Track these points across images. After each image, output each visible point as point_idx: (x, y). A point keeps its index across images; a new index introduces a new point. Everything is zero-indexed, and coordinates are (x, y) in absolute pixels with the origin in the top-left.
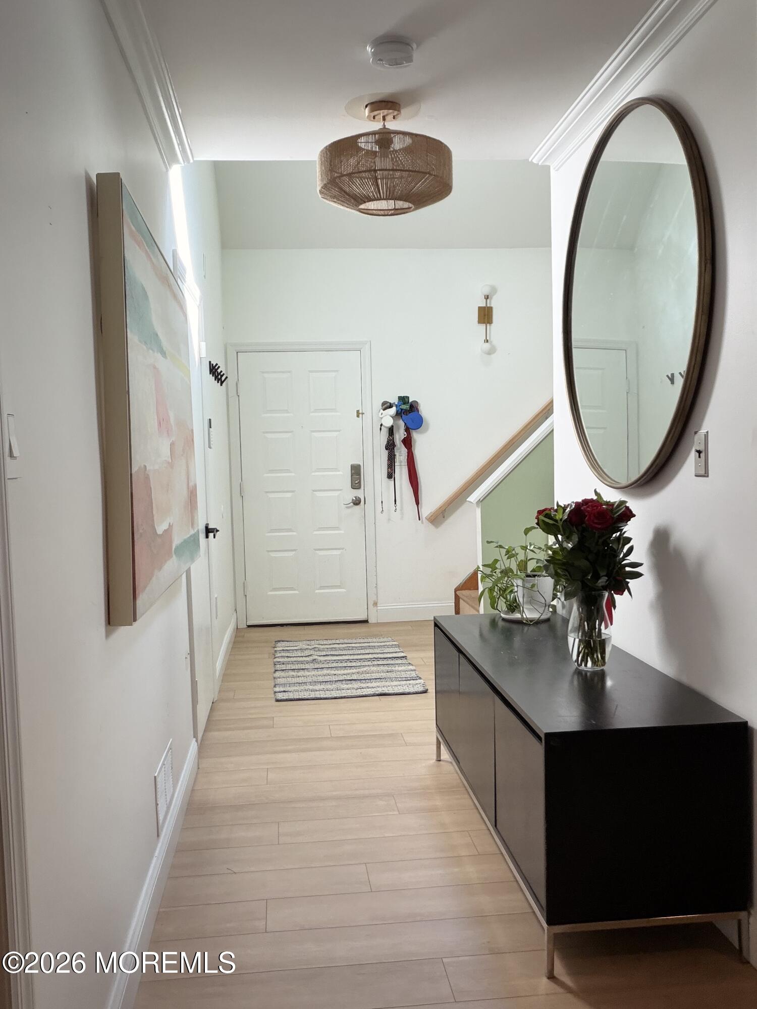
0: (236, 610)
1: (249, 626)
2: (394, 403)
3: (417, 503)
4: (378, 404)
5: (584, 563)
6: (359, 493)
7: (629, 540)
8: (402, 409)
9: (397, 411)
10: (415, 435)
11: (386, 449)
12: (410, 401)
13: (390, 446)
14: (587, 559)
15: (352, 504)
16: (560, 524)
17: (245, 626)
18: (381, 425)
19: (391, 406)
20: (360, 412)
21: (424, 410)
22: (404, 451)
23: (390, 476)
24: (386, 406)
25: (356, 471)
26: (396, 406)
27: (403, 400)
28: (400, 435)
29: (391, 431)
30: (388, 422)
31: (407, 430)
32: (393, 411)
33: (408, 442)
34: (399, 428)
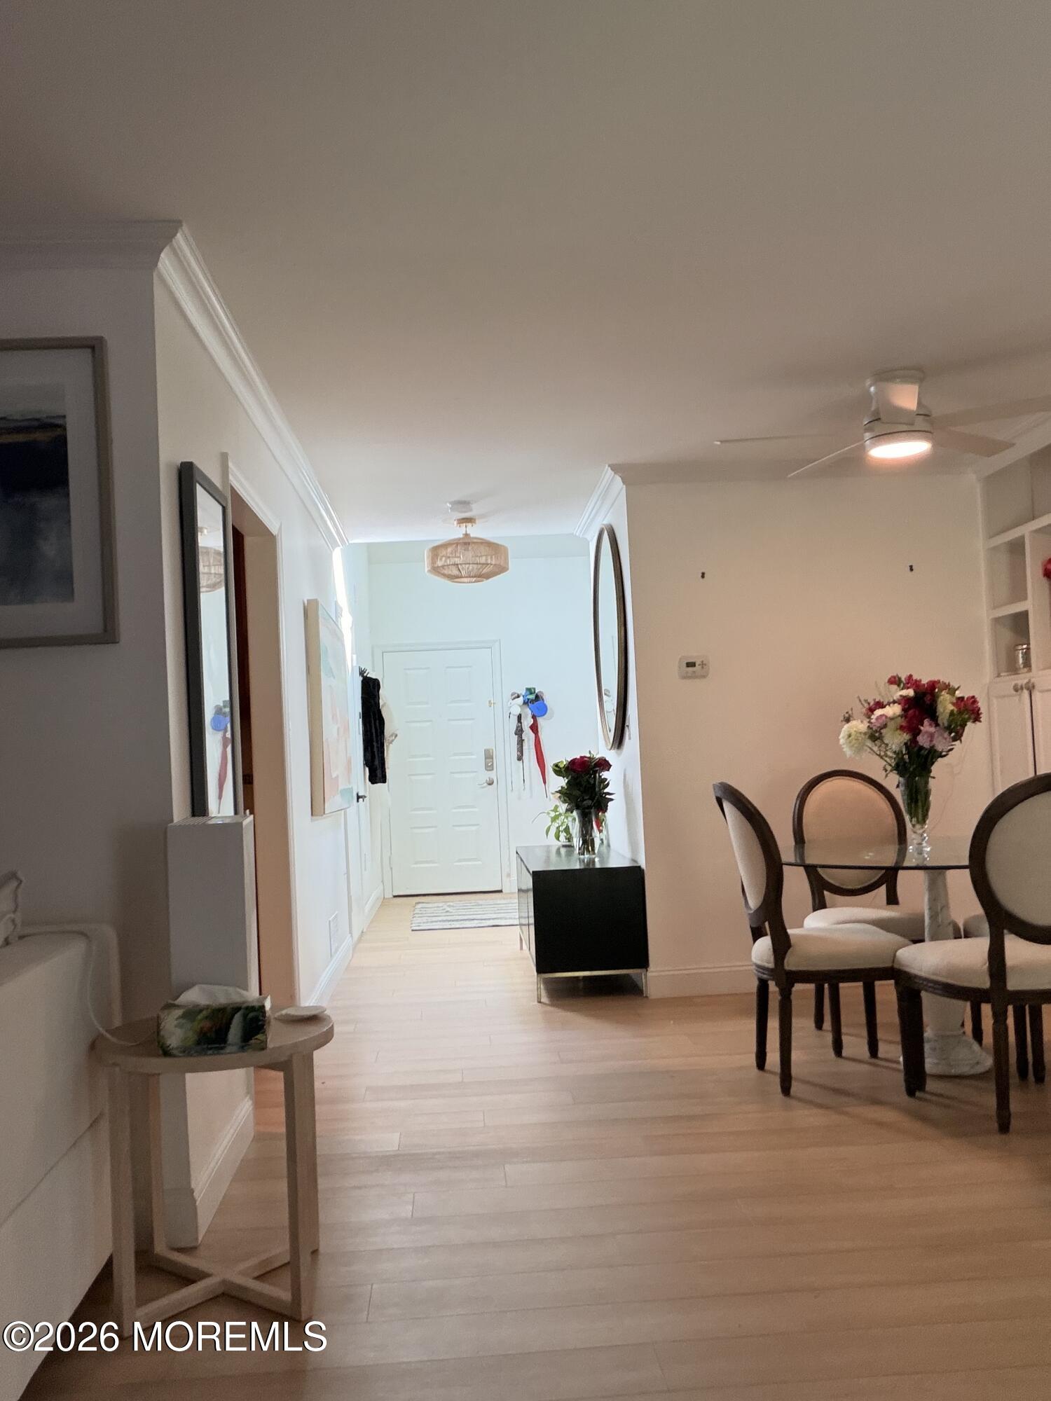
0: (382, 881)
1: (395, 896)
2: (521, 694)
3: (545, 782)
4: (507, 695)
5: (577, 793)
6: (492, 775)
7: (606, 779)
8: (528, 699)
9: (524, 701)
10: (540, 721)
11: (516, 734)
12: (536, 692)
13: (519, 732)
14: (579, 790)
15: (486, 784)
16: (563, 770)
17: (391, 896)
18: (510, 713)
19: (518, 697)
20: (492, 702)
21: (548, 700)
22: (532, 735)
23: (520, 758)
24: (514, 696)
25: (489, 756)
26: (523, 696)
27: (530, 691)
28: (527, 722)
29: (519, 717)
30: (516, 710)
31: (534, 717)
32: (521, 700)
33: (534, 728)
34: (526, 716)
